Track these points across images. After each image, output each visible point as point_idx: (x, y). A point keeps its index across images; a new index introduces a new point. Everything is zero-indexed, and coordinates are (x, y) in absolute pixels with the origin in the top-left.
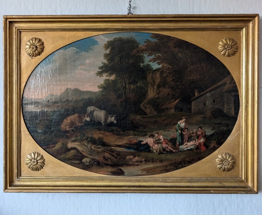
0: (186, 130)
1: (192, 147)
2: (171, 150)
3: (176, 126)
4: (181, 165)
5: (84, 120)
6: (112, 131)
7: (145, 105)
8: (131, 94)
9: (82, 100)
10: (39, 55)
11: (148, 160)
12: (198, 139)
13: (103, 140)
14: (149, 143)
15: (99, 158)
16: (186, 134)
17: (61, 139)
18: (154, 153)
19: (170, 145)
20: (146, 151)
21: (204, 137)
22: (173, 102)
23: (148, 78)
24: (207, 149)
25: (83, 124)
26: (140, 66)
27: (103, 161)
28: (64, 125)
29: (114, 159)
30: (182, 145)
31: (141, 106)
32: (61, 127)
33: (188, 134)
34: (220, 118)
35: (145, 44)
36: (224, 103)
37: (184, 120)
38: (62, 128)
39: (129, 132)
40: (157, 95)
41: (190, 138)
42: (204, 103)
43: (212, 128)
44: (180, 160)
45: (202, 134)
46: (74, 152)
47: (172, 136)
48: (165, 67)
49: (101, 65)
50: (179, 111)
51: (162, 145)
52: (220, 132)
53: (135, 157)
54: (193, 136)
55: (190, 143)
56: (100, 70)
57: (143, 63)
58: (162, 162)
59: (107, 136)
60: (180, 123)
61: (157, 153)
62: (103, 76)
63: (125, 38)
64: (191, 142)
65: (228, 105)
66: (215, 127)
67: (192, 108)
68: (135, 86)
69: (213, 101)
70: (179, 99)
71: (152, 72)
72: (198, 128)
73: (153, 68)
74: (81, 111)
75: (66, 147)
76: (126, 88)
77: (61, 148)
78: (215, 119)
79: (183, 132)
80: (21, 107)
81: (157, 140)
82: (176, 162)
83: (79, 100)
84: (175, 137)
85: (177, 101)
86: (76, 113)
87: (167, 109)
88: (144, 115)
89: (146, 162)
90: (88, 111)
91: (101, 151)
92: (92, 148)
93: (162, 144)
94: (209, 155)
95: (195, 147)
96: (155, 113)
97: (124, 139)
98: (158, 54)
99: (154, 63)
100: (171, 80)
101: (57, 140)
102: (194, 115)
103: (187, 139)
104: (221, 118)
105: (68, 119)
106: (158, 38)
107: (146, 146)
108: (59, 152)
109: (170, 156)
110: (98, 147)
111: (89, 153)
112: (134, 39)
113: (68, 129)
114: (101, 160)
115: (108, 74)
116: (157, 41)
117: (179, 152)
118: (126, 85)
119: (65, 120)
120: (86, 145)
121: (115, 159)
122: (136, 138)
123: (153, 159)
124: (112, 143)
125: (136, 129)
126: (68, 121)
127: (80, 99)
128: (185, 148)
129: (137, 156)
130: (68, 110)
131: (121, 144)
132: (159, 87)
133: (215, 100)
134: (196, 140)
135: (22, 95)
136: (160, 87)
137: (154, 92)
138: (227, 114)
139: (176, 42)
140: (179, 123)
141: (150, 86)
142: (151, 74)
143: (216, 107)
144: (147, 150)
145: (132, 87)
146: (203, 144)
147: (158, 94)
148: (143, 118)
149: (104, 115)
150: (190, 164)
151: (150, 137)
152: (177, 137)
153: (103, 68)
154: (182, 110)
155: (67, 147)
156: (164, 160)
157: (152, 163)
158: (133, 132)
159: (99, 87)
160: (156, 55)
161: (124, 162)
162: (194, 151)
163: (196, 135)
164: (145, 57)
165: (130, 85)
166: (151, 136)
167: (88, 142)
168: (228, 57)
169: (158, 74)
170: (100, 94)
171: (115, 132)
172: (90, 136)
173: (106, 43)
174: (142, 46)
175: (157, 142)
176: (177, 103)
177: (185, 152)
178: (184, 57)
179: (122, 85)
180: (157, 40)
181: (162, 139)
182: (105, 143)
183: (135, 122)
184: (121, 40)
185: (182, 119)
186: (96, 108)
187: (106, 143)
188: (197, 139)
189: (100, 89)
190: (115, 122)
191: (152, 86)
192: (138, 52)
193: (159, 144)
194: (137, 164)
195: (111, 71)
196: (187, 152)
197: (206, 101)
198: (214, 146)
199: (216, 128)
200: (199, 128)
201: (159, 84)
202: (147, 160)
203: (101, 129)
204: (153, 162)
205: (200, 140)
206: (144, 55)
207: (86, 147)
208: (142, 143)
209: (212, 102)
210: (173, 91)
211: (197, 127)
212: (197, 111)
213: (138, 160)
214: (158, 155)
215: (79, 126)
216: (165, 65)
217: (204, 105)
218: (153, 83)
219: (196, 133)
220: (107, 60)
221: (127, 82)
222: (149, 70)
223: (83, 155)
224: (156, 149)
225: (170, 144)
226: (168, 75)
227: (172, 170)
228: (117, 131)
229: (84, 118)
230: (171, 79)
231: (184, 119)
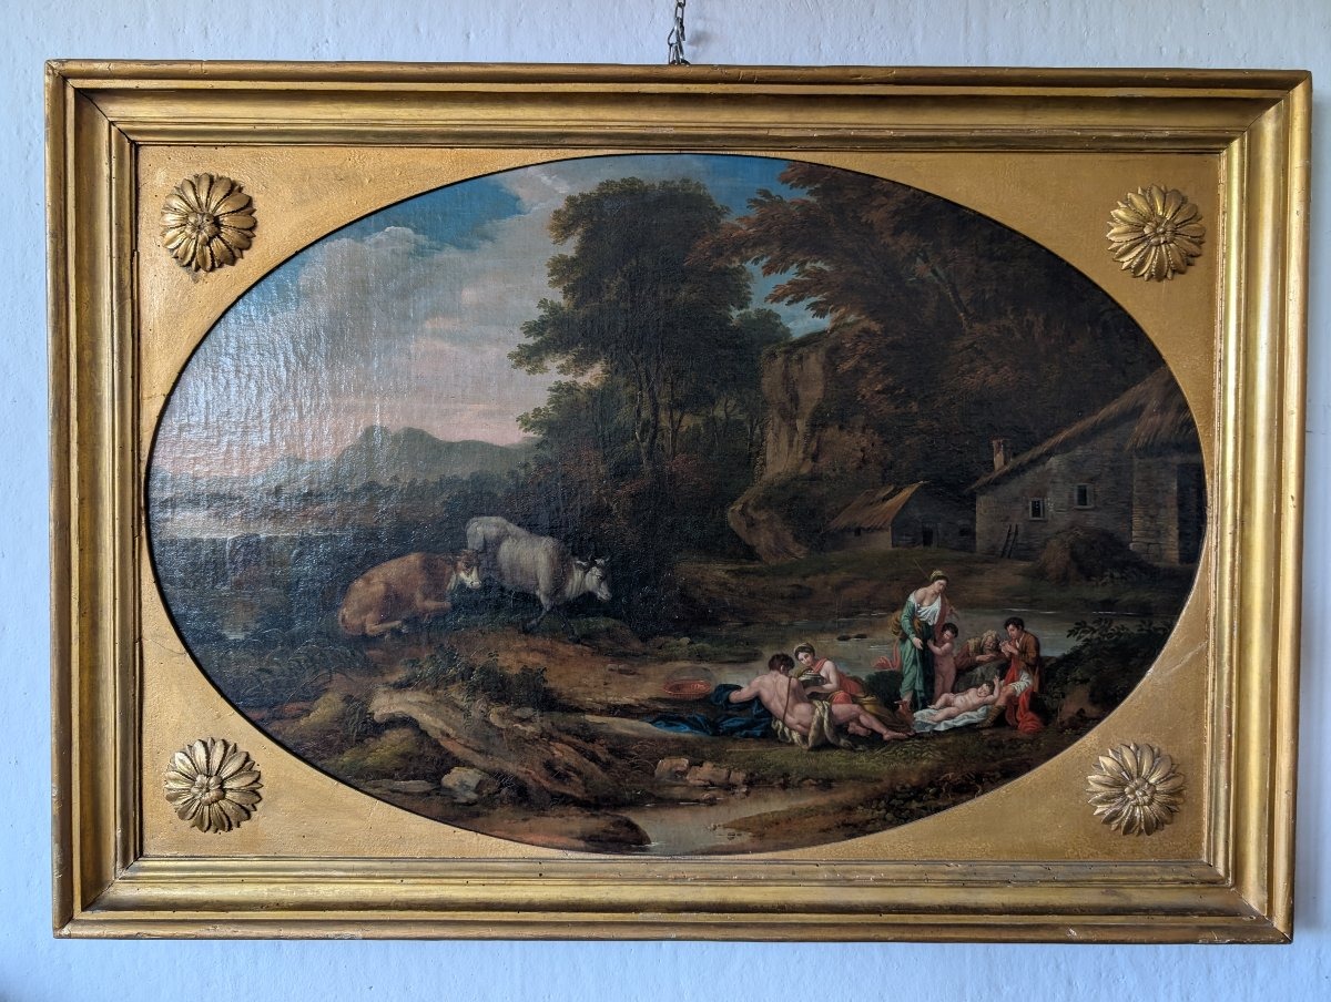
0: (948, 633)
1: (975, 717)
2: (873, 731)
3: (898, 613)
4: (920, 800)
5: (452, 585)
6: (587, 638)
7: (749, 510)
8: (681, 457)
9: (443, 484)
10: (233, 261)
11: (763, 779)
12: (1002, 677)
13: (545, 681)
14: (766, 695)
15: (524, 769)
16: (947, 653)
17: (337, 676)
18: (793, 743)
19: (867, 707)
20: (754, 736)
21: (1030, 668)
22: (885, 499)
23: (764, 380)
24: (1046, 724)
25: (447, 604)
26: (729, 320)
27: (547, 784)
28: (355, 606)
29: (600, 772)
30: (925, 707)
31: (729, 515)
32: (340, 618)
33: (955, 652)
34: (1112, 576)
35: (754, 214)
36: (1130, 505)
37: (937, 585)
38: (343, 620)
39: (673, 641)
40: (810, 463)
41: (968, 674)
42: (1034, 503)
43: (1072, 626)
44: (914, 779)
45: (1023, 651)
46: (403, 740)
47: (882, 665)
48: (848, 325)
49: (537, 314)
50: (914, 543)
51: (830, 708)
52: (1112, 645)
53: (701, 765)
54: (980, 663)
55: (967, 697)
56: (531, 341)
57: (741, 307)
58: (830, 787)
59: (564, 660)
60: (921, 602)
61: (805, 747)
62: (546, 370)
63: (657, 185)
64: (972, 691)
65: (1152, 512)
66: (1085, 623)
67: (977, 530)
68: (700, 421)
69: (1076, 494)
70: (916, 486)
71: (786, 352)
72: (1007, 625)
73: (788, 329)
74: (438, 542)
75: (361, 712)
76: (655, 427)
77: (341, 719)
78: (1088, 578)
79: (930, 644)
80: (143, 518)
81: (805, 684)
82: (898, 788)
83: (425, 482)
84: (896, 669)
85: (907, 492)
86: (412, 550)
87: (858, 531)
88: (744, 560)
89: (753, 792)
90: (469, 540)
91: (533, 733)
92: (493, 718)
93: (830, 701)
94: (1056, 754)
95: (987, 715)
96: (800, 552)
97: (646, 678)
98: (816, 261)
99: (795, 305)
100: (878, 392)
101: (321, 682)
102: (987, 561)
103: (953, 677)
104: (1116, 575)
105: (376, 580)
106: (818, 186)
107: (755, 710)
108: (330, 737)
109: (869, 759)
110: (518, 713)
111: (473, 743)
112: (698, 186)
113: (372, 628)
114: (535, 780)
115: (570, 357)
116: (813, 199)
117: (910, 738)
118: (655, 414)
119: (359, 584)
120: (463, 704)
121: (605, 776)
122: (705, 669)
123: (786, 775)
124: (589, 693)
125: (705, 630)
126: (374, 589)
127: (433, 478)
128: (939, 722)
129: (710, 760)
130: (373, 536)
131: (632, 701)
132: (818, 423)
133: (1089, 487)
134: (996, 681)
135: (145, 458)
136: (824, 426)
137: (794, 449)
138: (1144, 557)
139: (903, 206)
140: (912, 599)
141: (777, 420)
142: (780, 360)
143: (1091, 523)
144: (758, 733)
145: (688, 421)
146: (1027, 705)
147: (815, 458)
148: (737, 574)
149: (551, 559)
150: (964, 797)
151: (772, 666)
152: (901, 666)
153: (544, 330)
154: (927, 538)
155: (366, 717)
156: (840, 779)
157: (782, 793)
158: (691, 643)
159: (525, 422)
160: (808, 266)
161: (648, 790)
162: (986, 733)
163: (994, 659)
164: (750, 277)
165: (677, 416)
166: (777, 662)
167: (473, 691)
168: (1153, 282)
169: (813, 358)
170: (533, 455)
171: (604, 643)
172: (481, 661)
173: (561, 205)
174: (736, 223)
175: (809, 691)
176: (906, 506)
177: (940, 742)
178: (940, 279)
179: (639, 412)
180: (811, 193)
181: (833, 677)
182: (555, 695)
183: (697, 593)
184: (632, 192)
185: (926, 582)
186: (512, 528)
187: (560, 695)
188: (1001, 680)
189: (531, 434)
190: (603, 593)
191: (783, 418)
192: (719, 251)
193: (817, 699)
194: (706, 795)
195: (585, 345)
196: (949, 740)
197: (1044, 496)
198: (1082, 710)
199: (1090, 624)
200: (1011, 627)
201: (818, 408)
202: (758, 780)
203: (534, 627)
204: (784, 786)
205: (1013, 681)
206: (749, 265)
207: (460, 716)
208: (735, 696)
209: (1071, 496)
210: (885, 442)
211: (1000, 620)
212: (1003, 542)
213: (713, 780)
214: (812, 753)
215: (426, 611)
216: (851, 318)
217: (1036, 512)
218: (788, 406)
219: (997, 649)
220: (566, 291)
221: (663, 401)
222: (769, 342)
223: (448, 754)
224: (799, 727)
225: (870, 703)
226: (866, 365)
227: (878, 824)
228: (612, 638)
229: (451, 573)
230: (879, 387)
231: (936, 583)
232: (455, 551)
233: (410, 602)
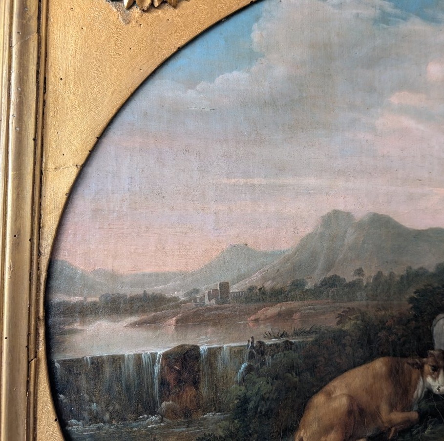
5: (419, 392)
9: (412, 276)
25: (414, 415)
28: (315, 426)
74: (404, 343)
80: (42, 332)
83: (391, 276)
90: (436, 340)
105: (338, 393)
119: (319, 399)
127: (399, 271)
135: (46, 250)
215: (392, 424)
229: (418, 378)
232: (423, 354)
233: (376, 415)
